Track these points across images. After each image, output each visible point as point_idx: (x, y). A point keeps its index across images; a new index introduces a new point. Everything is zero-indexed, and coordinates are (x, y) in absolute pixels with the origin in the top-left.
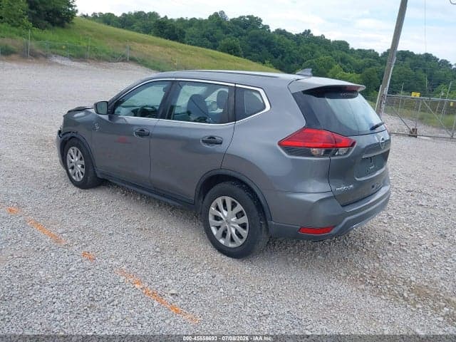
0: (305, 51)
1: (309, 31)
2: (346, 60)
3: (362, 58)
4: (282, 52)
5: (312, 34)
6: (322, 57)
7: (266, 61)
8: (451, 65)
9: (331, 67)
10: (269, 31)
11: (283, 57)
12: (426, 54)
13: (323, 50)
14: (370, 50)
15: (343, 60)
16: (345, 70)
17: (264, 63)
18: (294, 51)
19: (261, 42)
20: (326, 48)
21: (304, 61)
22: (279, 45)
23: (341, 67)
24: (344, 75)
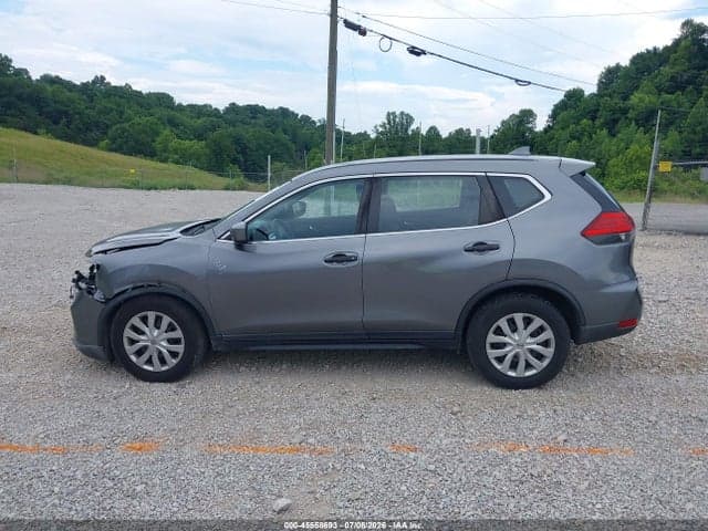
0: (107, 111)
1: (103, 78)
2: (178, 121)
3: (199, 118)
4: (66, 113)
5: (109, 83)
6: (137, 120)
7: (38, 131)
8: (314, 122)
9: (157, 134)
10: (29, 78)
11: (69, 123)
12: (281, 108)
13: (136, 107)
14: (205, 106)
15: (172, 123)
16: (179, 137)
17: (36, 133)
18: (87, 111)
19: (19, 97)
20: (138, 104)
21: (107, 127)
22: (55, 102)
23: (172, 131)
24: (180, 144)
